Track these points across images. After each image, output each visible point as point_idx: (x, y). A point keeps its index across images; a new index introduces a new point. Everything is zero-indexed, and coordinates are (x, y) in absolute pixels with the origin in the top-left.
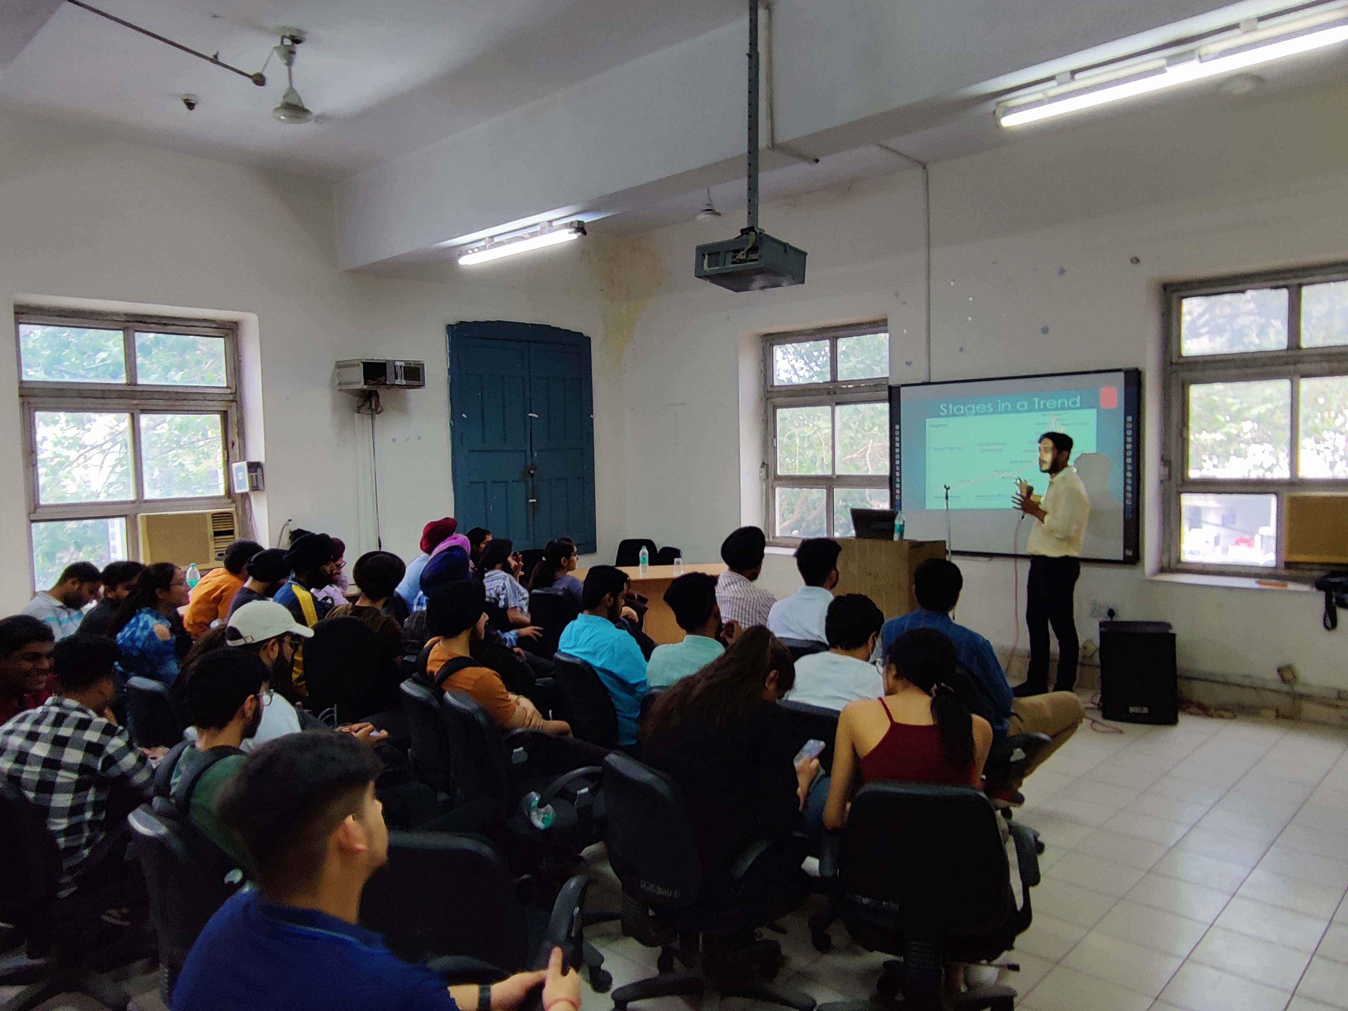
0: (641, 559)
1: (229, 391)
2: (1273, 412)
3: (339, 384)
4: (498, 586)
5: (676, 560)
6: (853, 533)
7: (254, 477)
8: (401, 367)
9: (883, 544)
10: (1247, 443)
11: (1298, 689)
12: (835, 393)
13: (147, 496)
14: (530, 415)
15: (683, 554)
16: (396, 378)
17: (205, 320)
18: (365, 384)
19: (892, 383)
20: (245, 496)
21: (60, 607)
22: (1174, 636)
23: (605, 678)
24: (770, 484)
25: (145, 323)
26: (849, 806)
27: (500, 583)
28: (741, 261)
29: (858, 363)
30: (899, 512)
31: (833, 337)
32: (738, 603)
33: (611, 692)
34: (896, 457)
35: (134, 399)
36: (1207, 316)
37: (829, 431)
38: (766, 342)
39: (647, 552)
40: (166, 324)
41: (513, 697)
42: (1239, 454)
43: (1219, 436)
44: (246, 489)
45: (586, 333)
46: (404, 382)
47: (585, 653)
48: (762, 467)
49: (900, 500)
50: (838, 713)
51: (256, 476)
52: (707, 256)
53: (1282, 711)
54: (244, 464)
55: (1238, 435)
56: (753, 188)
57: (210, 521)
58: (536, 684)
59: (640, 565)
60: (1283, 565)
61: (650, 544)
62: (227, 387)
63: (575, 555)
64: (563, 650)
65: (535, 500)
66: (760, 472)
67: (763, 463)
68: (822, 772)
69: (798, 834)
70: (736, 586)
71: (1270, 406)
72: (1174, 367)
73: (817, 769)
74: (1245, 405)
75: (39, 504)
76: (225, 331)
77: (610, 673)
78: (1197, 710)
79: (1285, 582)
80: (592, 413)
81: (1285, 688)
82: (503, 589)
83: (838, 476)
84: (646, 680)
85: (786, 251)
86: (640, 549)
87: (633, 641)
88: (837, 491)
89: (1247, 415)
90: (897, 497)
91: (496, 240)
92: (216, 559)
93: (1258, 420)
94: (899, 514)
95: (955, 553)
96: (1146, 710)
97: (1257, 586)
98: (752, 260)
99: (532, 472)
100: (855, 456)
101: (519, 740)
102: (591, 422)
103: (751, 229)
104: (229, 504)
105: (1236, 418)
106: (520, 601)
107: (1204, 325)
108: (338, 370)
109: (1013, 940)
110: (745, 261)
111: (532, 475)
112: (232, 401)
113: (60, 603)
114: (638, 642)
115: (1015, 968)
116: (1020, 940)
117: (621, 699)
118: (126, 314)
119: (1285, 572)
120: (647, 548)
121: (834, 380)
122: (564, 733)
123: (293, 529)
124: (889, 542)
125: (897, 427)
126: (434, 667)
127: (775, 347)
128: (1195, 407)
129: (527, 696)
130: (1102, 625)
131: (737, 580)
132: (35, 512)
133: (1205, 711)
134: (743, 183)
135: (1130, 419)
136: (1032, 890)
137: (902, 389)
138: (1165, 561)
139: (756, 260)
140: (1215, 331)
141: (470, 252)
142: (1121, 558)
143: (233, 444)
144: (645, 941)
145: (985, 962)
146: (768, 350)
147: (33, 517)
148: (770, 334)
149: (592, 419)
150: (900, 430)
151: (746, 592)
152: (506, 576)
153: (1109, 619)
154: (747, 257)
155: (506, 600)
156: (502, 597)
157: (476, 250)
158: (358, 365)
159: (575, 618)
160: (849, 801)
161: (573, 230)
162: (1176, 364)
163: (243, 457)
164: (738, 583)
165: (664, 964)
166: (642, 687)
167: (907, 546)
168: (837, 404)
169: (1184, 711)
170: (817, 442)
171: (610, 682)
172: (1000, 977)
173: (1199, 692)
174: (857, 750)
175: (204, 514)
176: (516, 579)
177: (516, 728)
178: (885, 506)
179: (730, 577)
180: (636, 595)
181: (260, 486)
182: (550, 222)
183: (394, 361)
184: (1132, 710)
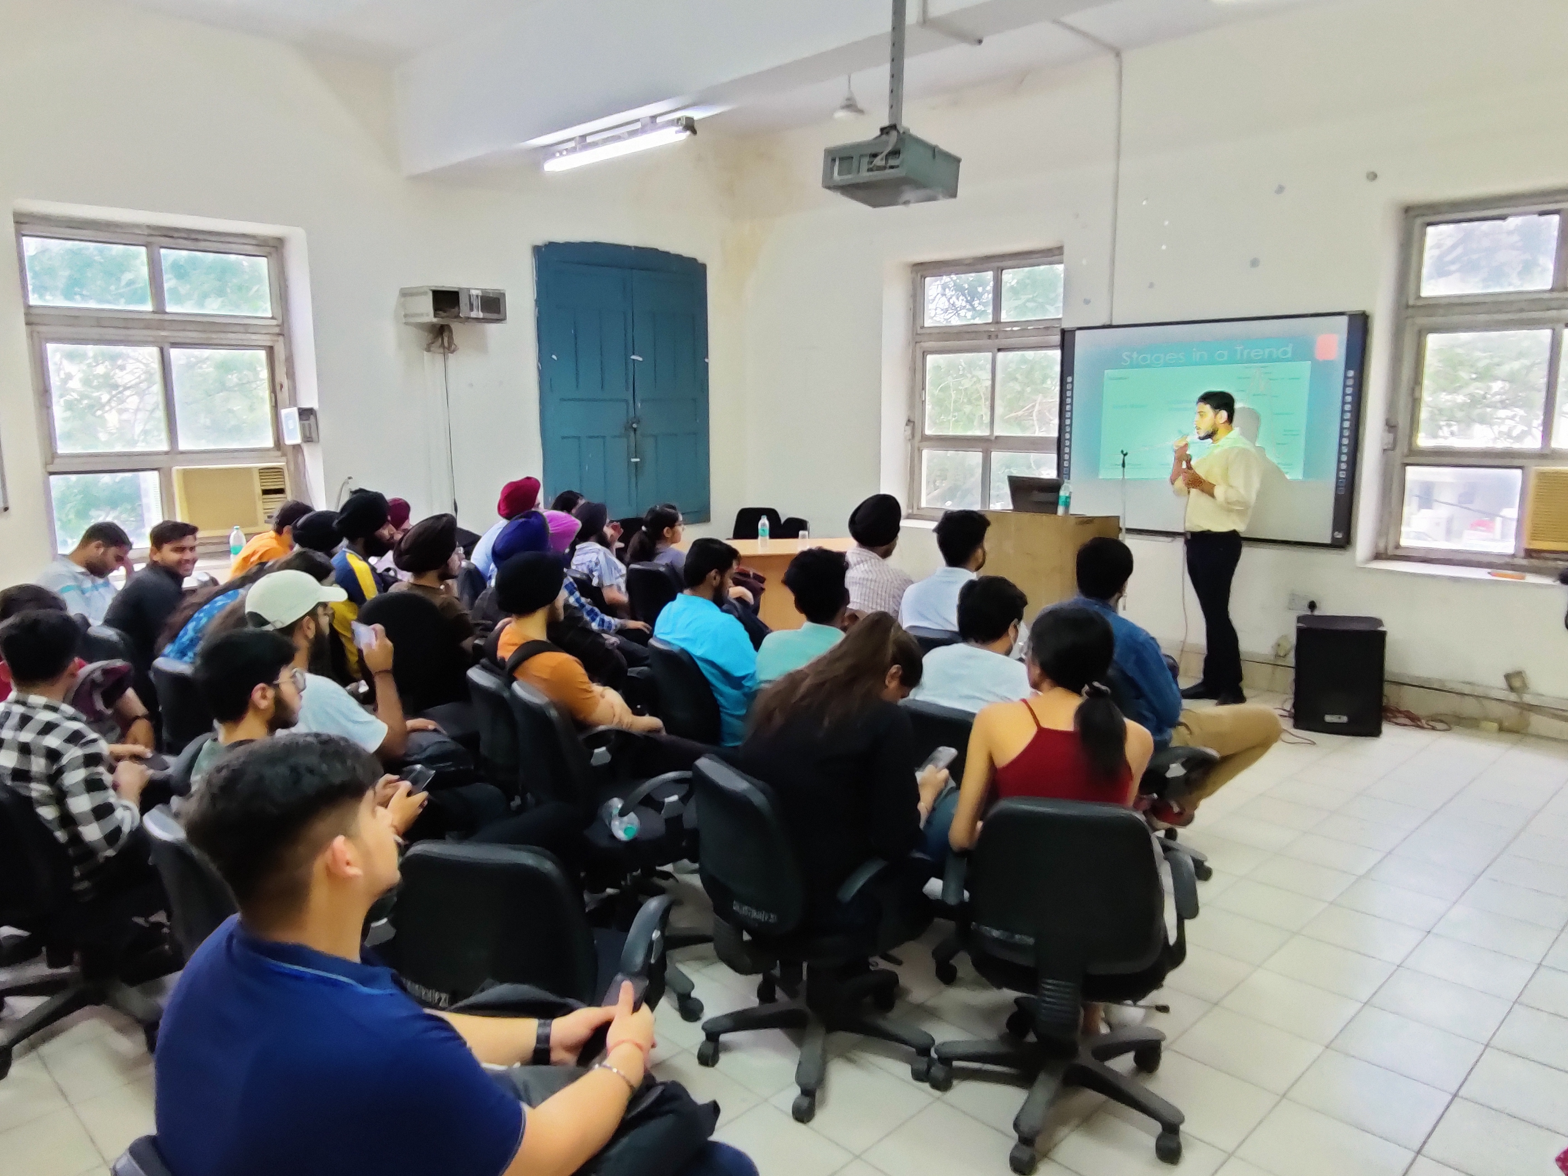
0: (760, 531)
1: (274, 322)
2: (1529, 369)
3: (406, 316)
4: (590, 561)
5: (801, 533)
6: (1011, 507)
7: (307, 426)
8: (477, 296)
9: (1045, 518)
10: (1493, 406)
11: (1528, 698)
12: (997, 336)
13: (183, 446)
14: (633, 357)
15: (811, 525)
16: (472, 309)
17: (244, 236)
18: (435, 316)
19: (1066, 325)
20: (297, 448)
21: (82, 573)
22: (1383, 634)
23: (707, 670)
24: (916, 445)
25: (172, 237)
26: (980, 824)
27: (593, 557)
28: (880, 168)
29: (1028, 301)
30: (1066, 480)
31: (998, 268)
32: (868, 585)
33: (713, 686)
34: (1067, 416)
35: (164, 329)
36: (1459, 250)
37: (989, 383)
38: (917, 273)
39: (767, 523)
40: (196, 240)
41: (597, 688)
42: (1483, 420)
43: (1460, 398)
44: (298, 440)
45: (701, 259)
46: (481, 315)
47: (684, 640)
48: (907, 425)
49: (1069, 467)
50: (973, 715)
51: (310, 425)
52: (837, 163)
53: (1506, 724)
54: (294, 411)
55: (1484, 397)
56: (896, 76)
57: (256, 476)
58: (628, 674)
59: (760, 538)
60: (1522, 554)
61: (772, 514)
62: (273, 318)
63: (680, 525)
64: (659, 636)
65: (638, 460)
66: (905, 431)
67: (909, 420)
68: (952, 784)
69: (918, 855)
70: (866, 566)
71: (1526, 362)
72: (1410, 311)
73: (946, 782)
74: (1496, 360)
75: (56, 453)
76: (268, 249)
77: (712, 664)
78: (1407, 721)
79: (1524, 574)
80: (707, 356)
81: (1513, 697)
82: (597, 564)
83: (997, 437)
84: (755, 672)
85: (934, 156)
86: (760, 519)
87: (739, 627)
88: (995, 455)
89: (1498, 371)
90: (1066, 464)
91: (589, 140)
92: (266, 522)
93: (1511, 379)
94: (1065, 484)
95: (1130, 531)
96: (1344, 719)
97: (1489, 577)
98: (892, 167)
99: (635, 426)
100: (1020, 413)
101: (601, 738)
102: (706, 366)
103: (893, 127)
104: (277, 457)
105: (1484, 375)
106: (617, 578)
107: (1453, 262)
108: (403, 299)
109: (1162, 978)
110: (884, 168)
111: (635, 430)
112: (279, 334)
113: (83, 570)
114: (747, 629)
115: (1164, 1009)
116: (1172, 978)
117: (725, 693)
118: (148, 227)
119: (1524, 562)
120: (769, 519)
121: (997, 321)
122: (657, 731)
123: (354, 488)
124: (1053, 516)
125: (1069, 379)
126: (505, 652)
127: (928, 279)
128: (1431, 361)
129: (616, 688)
130: (1300, 619)
131: (868, 558)
132: (52, 463)
133: (1414, 721)
134: (886, 69)
135: (1351, 373)
136: (1187, 923)
137: (1078, 333)
138: (1382, 545)
139: (897, 167)
140: (1469, 268)
141: (558, 155)
142: (1328, 541)
143: (282, 386)
144: (739, 968)
145: (1130, 1002)
146: (919, 282)
147: (52, 468)
148: (922, 264)
149: (707, 364)
150: (1072, 383)
151: (878, 573)
152: (599, 550)
153: (1309, 613)
154: (886, 163)
155: (600, 577)
156: (595, 574)
157: (565, 153)
158: (425, 293)
159: (673, 598)
160: (981, 820)
161: (681, 127)
162: (1413, 307)
163: (293, 402)
164: (869, 562)
165: (765, 993)
166: (750, 680)
167: (1072, 521)
168: (999, 350)
169: (1389, 720)
170: (975, 396)
171: (712, 674)
172: (1146, 1018)
173: (1409, 699)
174: (995, 758)
175: (249, 470)
176: (612, 551)
177: (598, 725)
178: (1049, 473)
179: (859, 554)
180: (751, 573)
181: (314, 435)
182: (654, 118)
183: (469, 290)
184: (1329, 718)
